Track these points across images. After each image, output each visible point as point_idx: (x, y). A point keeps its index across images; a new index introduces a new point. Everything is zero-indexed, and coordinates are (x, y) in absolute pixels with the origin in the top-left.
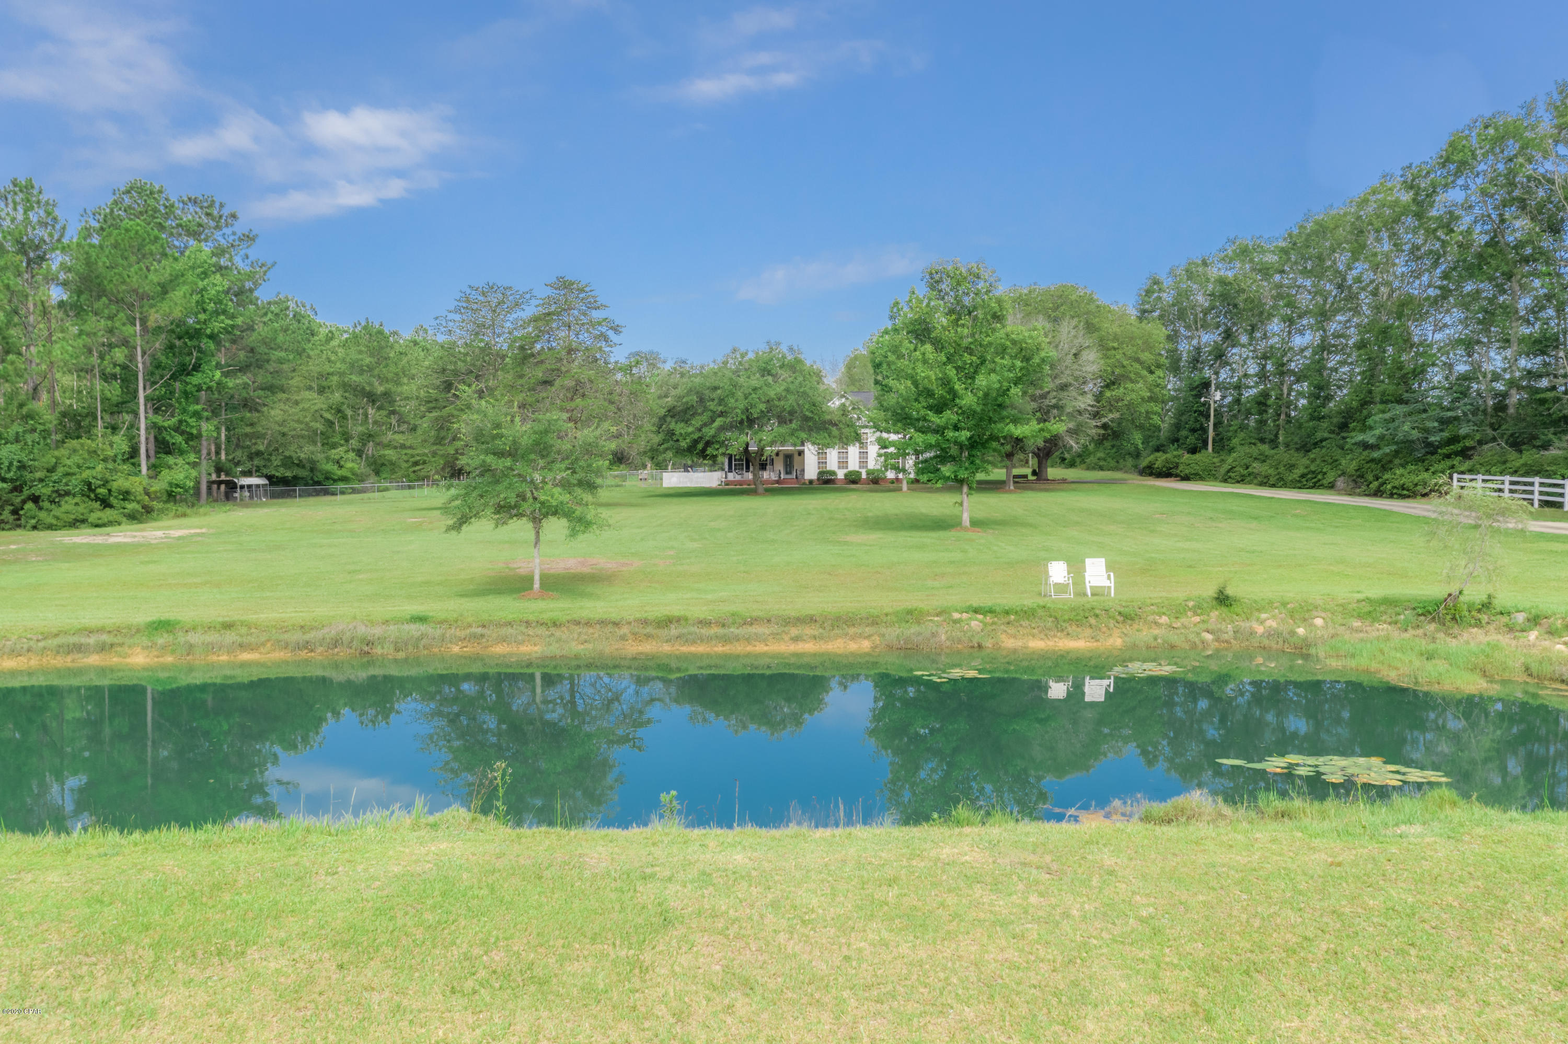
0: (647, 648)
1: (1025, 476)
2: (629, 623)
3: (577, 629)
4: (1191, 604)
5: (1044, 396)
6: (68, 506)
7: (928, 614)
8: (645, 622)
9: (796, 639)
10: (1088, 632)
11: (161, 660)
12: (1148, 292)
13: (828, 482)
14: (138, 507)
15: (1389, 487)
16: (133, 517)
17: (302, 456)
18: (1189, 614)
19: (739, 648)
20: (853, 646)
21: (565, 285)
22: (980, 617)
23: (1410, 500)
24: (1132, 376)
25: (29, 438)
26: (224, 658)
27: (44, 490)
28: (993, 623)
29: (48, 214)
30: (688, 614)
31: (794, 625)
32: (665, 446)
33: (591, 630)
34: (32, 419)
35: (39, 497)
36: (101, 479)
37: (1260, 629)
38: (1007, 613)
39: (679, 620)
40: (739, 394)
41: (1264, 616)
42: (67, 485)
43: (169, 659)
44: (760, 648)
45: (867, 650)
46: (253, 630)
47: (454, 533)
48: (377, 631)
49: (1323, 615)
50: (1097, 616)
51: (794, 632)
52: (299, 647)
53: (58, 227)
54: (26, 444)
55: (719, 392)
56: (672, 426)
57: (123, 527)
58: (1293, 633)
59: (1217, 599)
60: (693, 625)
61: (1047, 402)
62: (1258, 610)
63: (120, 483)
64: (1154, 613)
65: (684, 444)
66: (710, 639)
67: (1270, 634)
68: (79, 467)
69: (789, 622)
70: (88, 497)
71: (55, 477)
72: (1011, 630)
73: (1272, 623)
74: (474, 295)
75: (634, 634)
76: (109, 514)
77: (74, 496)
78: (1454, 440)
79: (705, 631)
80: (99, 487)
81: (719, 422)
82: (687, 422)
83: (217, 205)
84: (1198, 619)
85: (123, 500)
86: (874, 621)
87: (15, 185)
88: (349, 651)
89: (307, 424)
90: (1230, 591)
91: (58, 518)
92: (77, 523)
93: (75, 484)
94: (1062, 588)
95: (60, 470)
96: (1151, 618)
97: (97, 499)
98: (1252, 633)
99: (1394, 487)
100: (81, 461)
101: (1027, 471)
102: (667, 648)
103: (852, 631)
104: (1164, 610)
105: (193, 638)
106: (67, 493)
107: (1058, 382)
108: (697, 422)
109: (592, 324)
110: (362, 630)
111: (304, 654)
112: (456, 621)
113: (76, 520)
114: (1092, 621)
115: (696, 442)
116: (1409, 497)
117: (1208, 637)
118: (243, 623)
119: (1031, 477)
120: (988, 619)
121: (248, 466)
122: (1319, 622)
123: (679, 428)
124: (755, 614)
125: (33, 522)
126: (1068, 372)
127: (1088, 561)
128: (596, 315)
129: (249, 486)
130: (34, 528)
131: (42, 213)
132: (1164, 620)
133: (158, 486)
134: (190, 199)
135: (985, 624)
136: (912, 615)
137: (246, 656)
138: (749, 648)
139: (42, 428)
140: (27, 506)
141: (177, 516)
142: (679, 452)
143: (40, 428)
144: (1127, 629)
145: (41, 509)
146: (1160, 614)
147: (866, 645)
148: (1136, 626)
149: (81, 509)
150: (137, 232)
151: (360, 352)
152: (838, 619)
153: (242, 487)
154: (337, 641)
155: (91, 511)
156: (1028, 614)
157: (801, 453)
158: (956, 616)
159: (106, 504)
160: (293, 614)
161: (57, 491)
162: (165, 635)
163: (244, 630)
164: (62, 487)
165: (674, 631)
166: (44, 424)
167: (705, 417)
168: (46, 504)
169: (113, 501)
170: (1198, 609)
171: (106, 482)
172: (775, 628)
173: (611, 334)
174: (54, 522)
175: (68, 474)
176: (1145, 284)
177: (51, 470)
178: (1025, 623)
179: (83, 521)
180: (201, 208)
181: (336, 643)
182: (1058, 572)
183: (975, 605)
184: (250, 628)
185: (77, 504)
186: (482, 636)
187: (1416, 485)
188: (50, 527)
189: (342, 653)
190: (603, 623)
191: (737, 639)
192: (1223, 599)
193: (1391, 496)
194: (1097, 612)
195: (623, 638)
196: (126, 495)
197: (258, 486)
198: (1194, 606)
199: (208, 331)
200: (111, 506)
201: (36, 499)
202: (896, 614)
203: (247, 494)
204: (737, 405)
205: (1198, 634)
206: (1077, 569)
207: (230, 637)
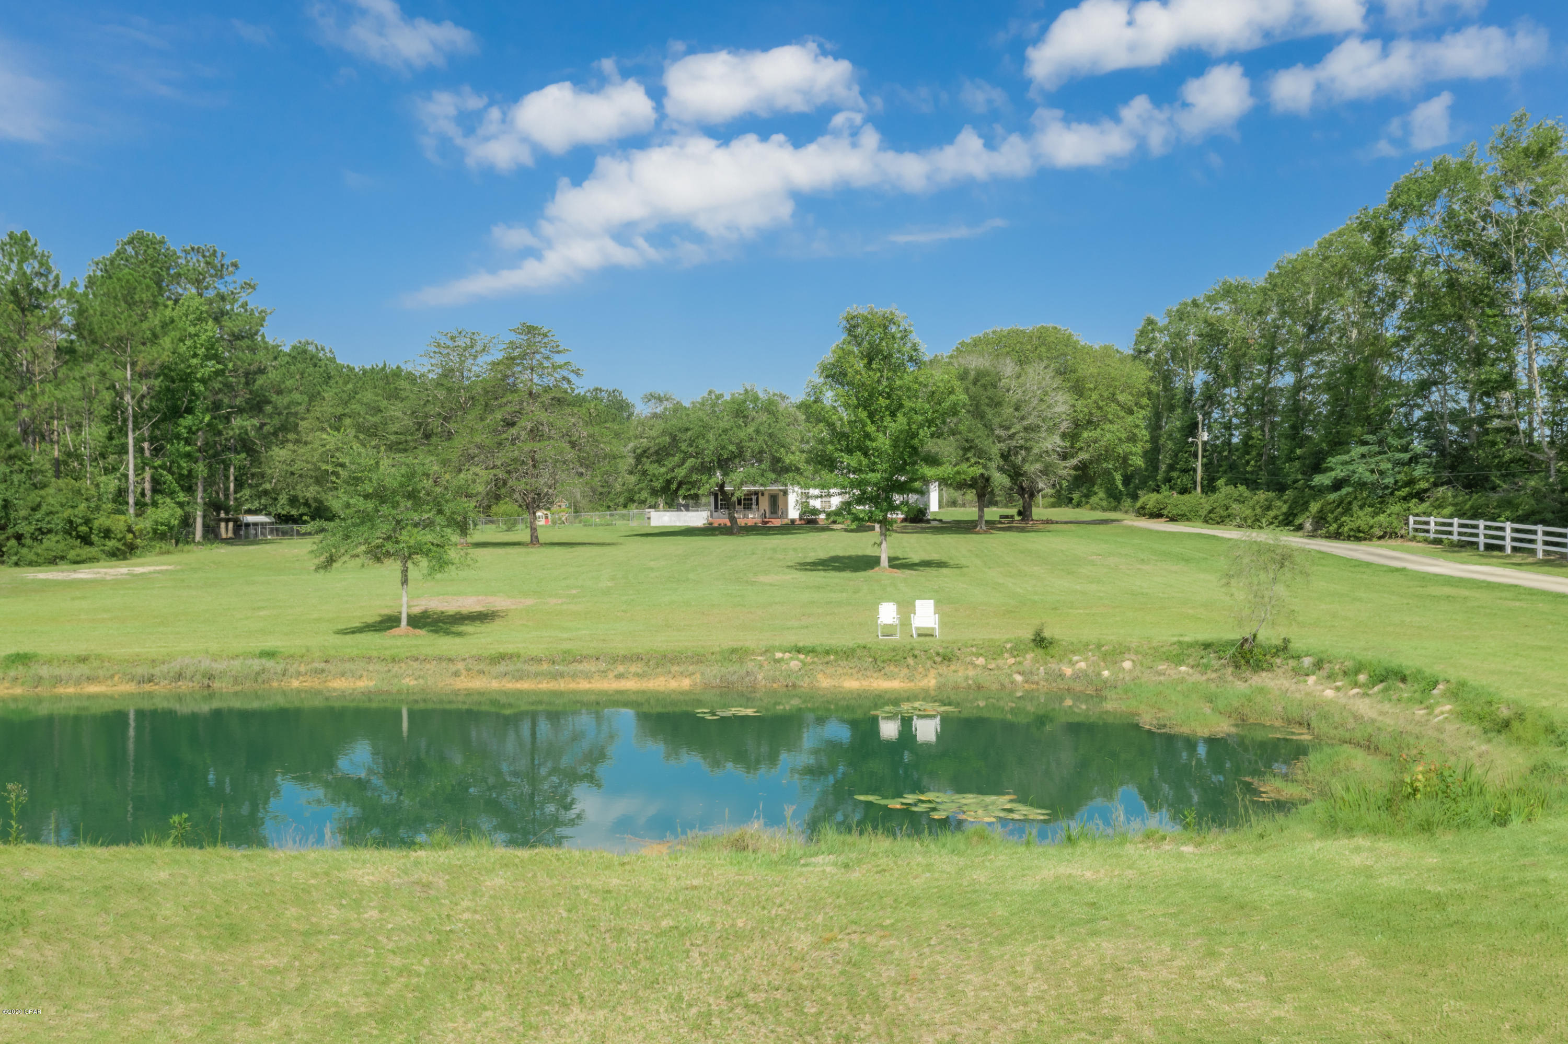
0: (478, 684)
1: (1012, 517)
2: (464, 660)
3: (416, 665)
4: (1009, 646)
5: (1011, 437)
6: (50, 542)
7: (753, 653)
8: (479, 659)
9: (620, 676)
10: (905, 671)
11: (11, 691)
12: (1142, 333)
13: (810, 522)
14: (119, 545)
15: (1346, 529)
16: (114, 554)
17: (308, 495)
18: (1006, 655)
19: (561, 685)
20: (673, 684)
21: (530, 330)
22: (802, 656)
23: (1367, 542)
24: (1110, 417)
25: (16, 478)
26: (71, 690)
27: (25, 528)
28: (813, 663)
29: (41, 264)
30: (522, 652)
31: (622, 663)
32: (640, 486)
33: (428, 666)
34: (20, 459)
35: (22, 535)
36: (83, 517)
37: (1068, 671)
38: (827, 653)
39: (511, 657)
40: (711, 436)
41: (1075, 658)
42: (49, 523)
43: (18, 691)
44: (584, 685)
45: (687, 688)
46: (106, 664)
47: (322, 571)
48: (219, 666)
49: (1134, 657)
50: (915, 656)
51: (621, 669)
52: (143, 680)
53: (51, 277)
54: (12, 483)
55: (689, 433)
56: (647, 466)
57: (102, 563)
58: (1099, 674)
59: (1034, 640)
60: (525, 662)
61: (1014, 443)
62: (1073, 652)
63: (101, 521)
64: (973, 654)
65: (657, 485)
66: (537, 675)
67: (1076, 677)
68: (62, 506)
69: (615, 660)
70: (70, 534)
71: (38, 515)
72: (830, 670)
73: (1082, 665)
74: (444, 340)
75: (468, 670)
76: (86, 551)
77: (56, 533)
78: (1411, 482)
79: (534, 668)
80: (81, 525)
81: (690, 462)
82: (659, 462)
83: (219, 255)
84: (1012, 661)
85: (104, 537)
86: (698, 659)
87: (11, 238)
88: (191, 684)
89: (314, 464)
90: (1047, 634)
91: (37, 554)
92: (53, 561)
93: (58, 522)
94: (888, 631)
95: (44, 508)
96: (968, 659)
97: (78, 537)
98: (1061, 676)
99: (1351, 530)
100: (64, 501)
101: (1013, 511)
102: (495, 685)
103: (675, 668)
104: (982, 651)
105: (44, 671)
106: (50, 531)
107: (1025, 423)
108: (671, 462)
109: (555, 367)
110: (206, 664)
111: (147, 687)
112: (302, 657)
113: (56, 557)
114: (911, 661)
115: (669, 482)
116: (1365, 539)
117: (1019, 678)
118: (99, 657)
119: (1017, 518)
120: (809, 659)
121: (256, 505)
122: (1127, 665)
123: (653, 469)
124: (585, 653)
125: (15, 558)
126: (1035, 413)
127: (918, 603)
128: (559, 359)
129: (255, 524)
130: (16, 564)
131: (36, 265)
132: (981, 661)
133: (144, 524)
134: (193, 249)
135: (804, 664)
136: (737, 654)
137: (93, 689)
138: (573, 686)
139: (29, 468)
140: (9, 544)
141: (162, 553)
142: (654, 493)
143: (27, 468)
144: (943, 669)
145: (24, 546)
146: (978, 655)
147: (686, 683)
148: (953, 667)
149: (61, 546)
150: (128, 281)
151: (377, 395)
152: (664, 657)
153: (247, 525)
154: (180, 675)
155: (72, 548)
156: (848, 654)
157: (785, 493)
158: (779, 655)
159: (86, 540)
160: (152, 648)
161: (40, 529)
162: (20, 668)
163: (96, 664)
164: (44, 525)
165: (502, 668)
166: (30, 465)
167: (677, 458)
168: (28, 541)
169: (94, 538)
170: (1017, 650)
171: (87, 522)
172: (603, 666)
173: (572, 377)
174: (34, 558)
175: (51, 513)
176: (1140, 325)
177: (34, 509)
178: (843, 663)
179: (63, 558)
180: (204, 256)
181: (179, 676)
182: (888, 613)
183: (801, 644)
184: (103, 661)
185: (58, 542)
186: (323, 671)
187: (1372, 527)
188: (31, 564)
189: (184, 686)
190: (440, 659)
191: (562, 675)
192: (1040, 642)
193: (1349, 538)
194: (916, 653)
195: (456, 674)
196: (107, 533)
197: (263, 525)
198: (1011, 648)
199: (199, 375)
200: (91, 544)
201: (19, 537)
202: (722, 652)
203: (253, 532)
204: (710, 446)
205: (1010, 675)
206: (906, 609)
207: (83, 669)
